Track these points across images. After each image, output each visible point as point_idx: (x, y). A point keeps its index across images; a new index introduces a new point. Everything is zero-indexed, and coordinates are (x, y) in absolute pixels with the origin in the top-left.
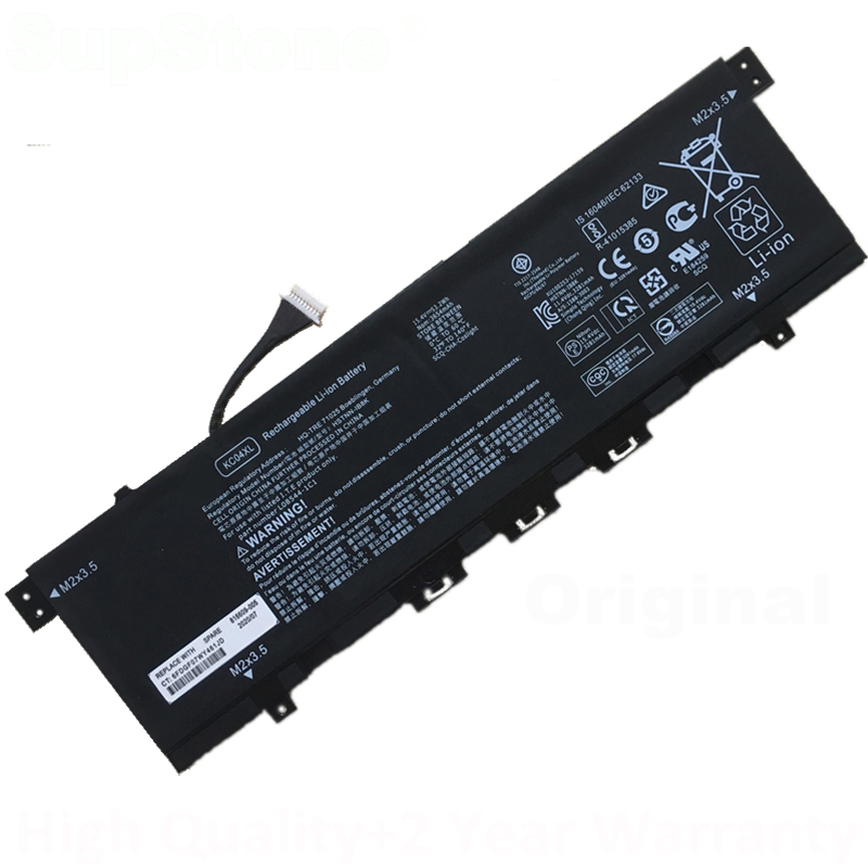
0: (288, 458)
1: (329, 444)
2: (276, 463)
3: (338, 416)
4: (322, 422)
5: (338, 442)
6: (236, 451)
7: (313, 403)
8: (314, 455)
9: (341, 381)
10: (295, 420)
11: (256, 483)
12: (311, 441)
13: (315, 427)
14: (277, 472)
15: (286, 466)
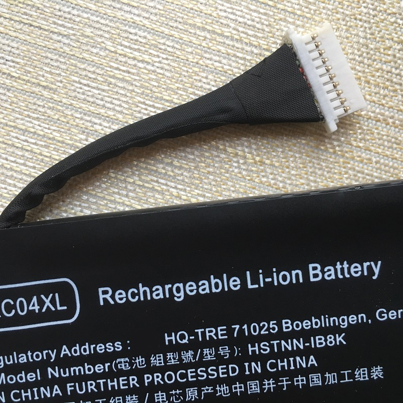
0: (123, 363)
1: (219, 381)
2: (94, 359)
3: (269, 337)
4: (230, 331)
5: (238, 388)
6: (27, 294)
7: (235, 283)
8: (177, 385)
9: (315, 272)
10: (180, 297)
11: (31, 377)
12: (188, 356)
13: (210, 333)
14: (86, 378)
15: (111, 375)
